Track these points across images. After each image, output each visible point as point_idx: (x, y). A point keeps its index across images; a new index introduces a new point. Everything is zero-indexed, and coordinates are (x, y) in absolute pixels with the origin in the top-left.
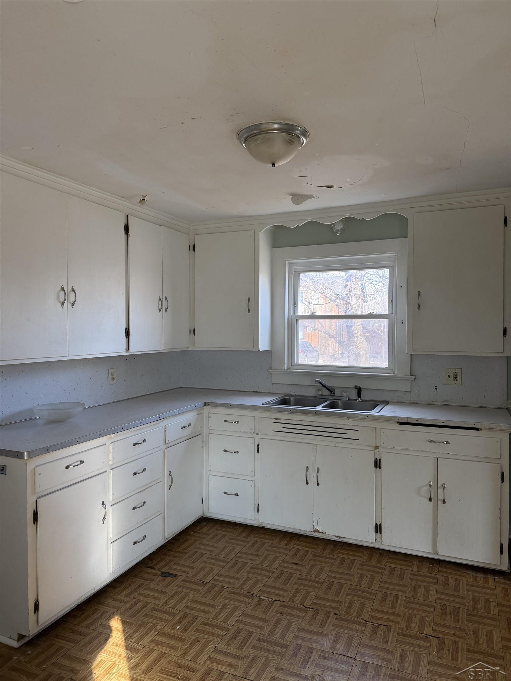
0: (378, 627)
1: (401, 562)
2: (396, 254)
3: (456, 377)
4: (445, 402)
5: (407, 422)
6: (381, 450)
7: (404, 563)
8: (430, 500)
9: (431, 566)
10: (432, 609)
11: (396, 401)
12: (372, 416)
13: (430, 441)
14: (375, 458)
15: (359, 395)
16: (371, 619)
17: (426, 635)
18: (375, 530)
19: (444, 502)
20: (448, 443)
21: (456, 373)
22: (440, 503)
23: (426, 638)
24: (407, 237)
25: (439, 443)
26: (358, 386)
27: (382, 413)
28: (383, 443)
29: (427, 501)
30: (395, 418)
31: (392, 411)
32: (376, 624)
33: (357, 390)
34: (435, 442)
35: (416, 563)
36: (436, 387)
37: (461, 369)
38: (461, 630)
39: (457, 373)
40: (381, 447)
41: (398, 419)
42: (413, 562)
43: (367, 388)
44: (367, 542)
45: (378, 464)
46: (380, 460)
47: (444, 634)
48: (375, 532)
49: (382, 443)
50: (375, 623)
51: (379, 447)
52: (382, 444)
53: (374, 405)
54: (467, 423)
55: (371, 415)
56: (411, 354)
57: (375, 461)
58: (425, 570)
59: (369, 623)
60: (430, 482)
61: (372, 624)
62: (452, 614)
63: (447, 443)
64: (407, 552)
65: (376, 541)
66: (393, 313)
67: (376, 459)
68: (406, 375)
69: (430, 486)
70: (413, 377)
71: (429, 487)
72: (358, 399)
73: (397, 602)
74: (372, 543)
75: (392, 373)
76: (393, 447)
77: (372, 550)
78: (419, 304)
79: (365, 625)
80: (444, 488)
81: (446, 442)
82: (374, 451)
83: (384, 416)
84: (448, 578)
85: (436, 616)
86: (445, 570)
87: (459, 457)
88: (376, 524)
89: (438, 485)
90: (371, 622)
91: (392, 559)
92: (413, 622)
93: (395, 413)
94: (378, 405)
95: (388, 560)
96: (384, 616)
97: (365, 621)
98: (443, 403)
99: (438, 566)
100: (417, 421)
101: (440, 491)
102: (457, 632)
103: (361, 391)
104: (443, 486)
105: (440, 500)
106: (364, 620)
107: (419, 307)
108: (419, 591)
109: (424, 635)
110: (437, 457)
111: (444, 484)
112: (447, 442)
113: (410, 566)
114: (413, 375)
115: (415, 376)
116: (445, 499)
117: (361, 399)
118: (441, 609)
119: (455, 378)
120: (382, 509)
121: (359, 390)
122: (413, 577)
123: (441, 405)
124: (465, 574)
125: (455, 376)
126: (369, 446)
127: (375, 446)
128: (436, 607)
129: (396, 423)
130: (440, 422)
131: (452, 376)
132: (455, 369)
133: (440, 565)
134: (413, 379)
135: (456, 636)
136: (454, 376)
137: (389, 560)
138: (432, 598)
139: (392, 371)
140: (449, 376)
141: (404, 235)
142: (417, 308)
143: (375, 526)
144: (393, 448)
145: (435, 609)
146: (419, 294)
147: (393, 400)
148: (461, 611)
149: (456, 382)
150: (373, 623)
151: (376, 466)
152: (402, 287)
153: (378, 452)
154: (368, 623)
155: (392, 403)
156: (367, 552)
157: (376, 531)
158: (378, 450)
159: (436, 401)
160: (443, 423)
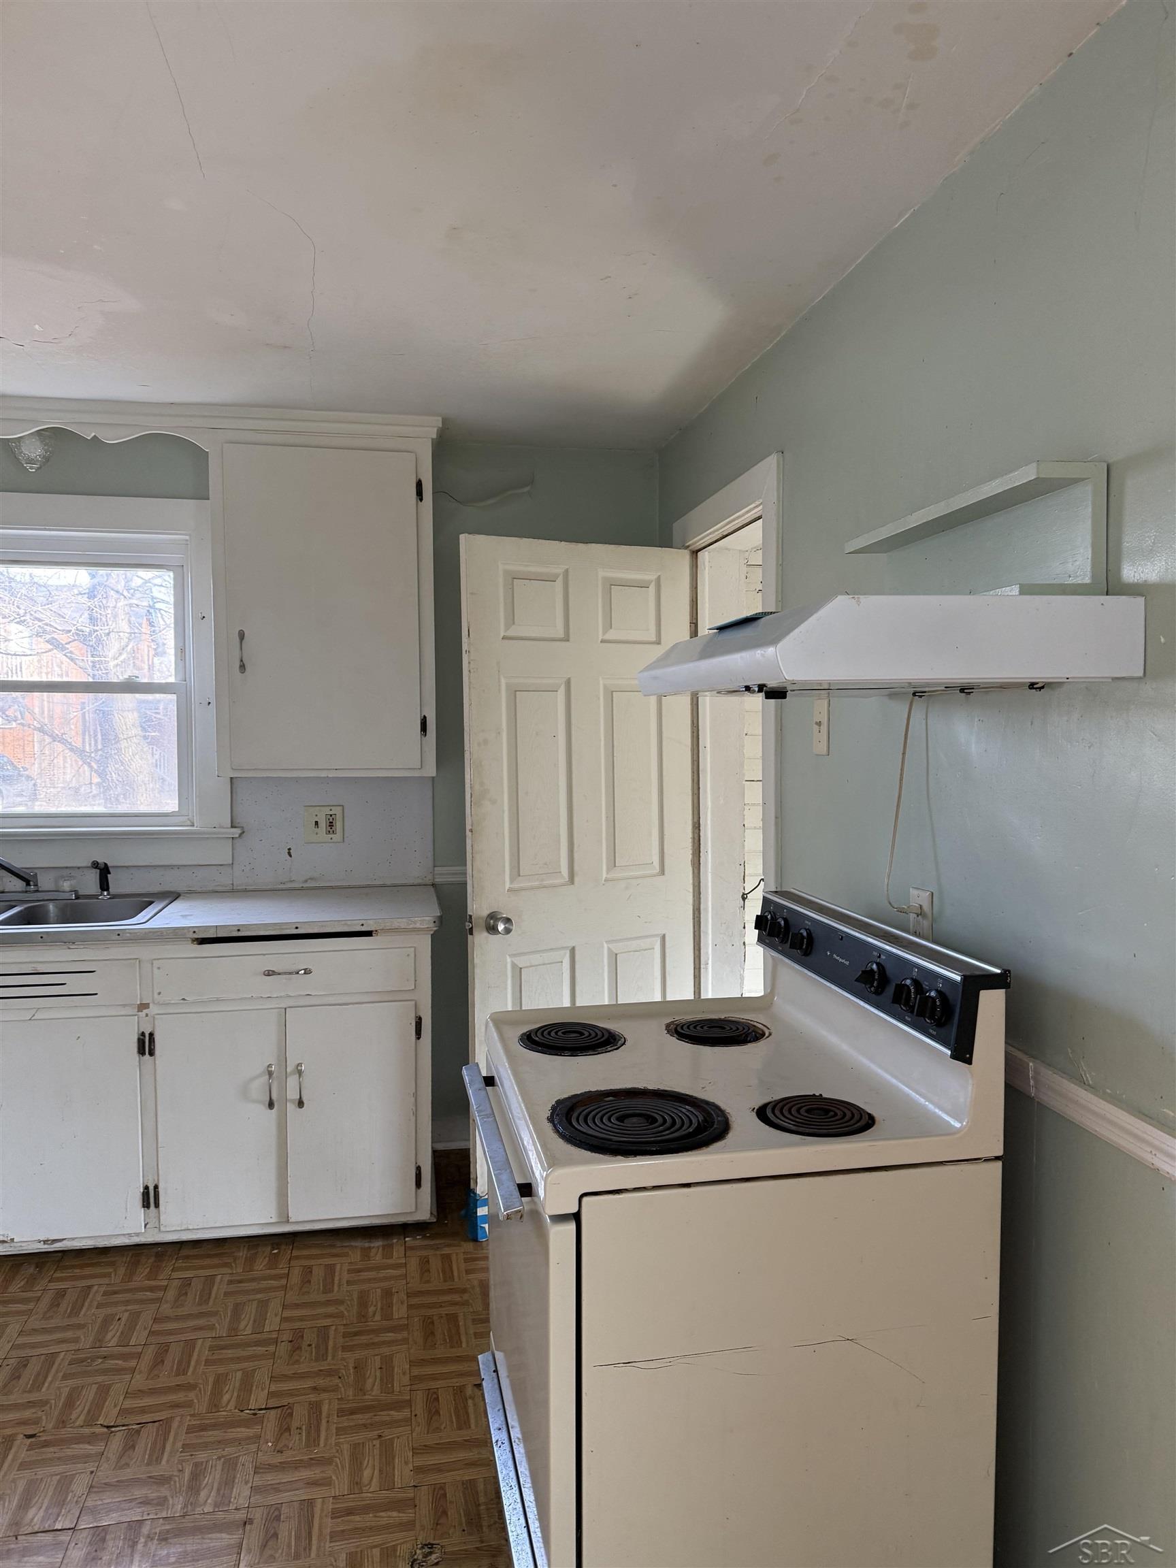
0: (138, 1432)
1: (207, 1262)
2: (187, 537)
3: (331, 825)
4: (309, 881)
5: (215, 936)
6: (153, 1010)
7: (216, 1261)
8: (271, 1105)
9: (276, 1251)
10: (272, 1348)
11: (199, 890)
12: (130, 933)
13: (269, 973)
14: (140, 1032)
15: (104, 885)
16: (123, 1417)
17: (254, 1410)
18: (143, 1202)
19: (301, 1104)
20: (307, 972)
21: (331, 816)
22: (291, 1108)
23: (254, 1417)
24: (208, 499)
25: (290, 973)
26: (101, 860)
27: (156, 923)
28: (159, 993)
29: (263, 1109)
30: (186, 931)
31: (182, 916)
32: (134, 1427)
33: (98, 870)
34: (279, 974)
35: (241, 1254)
36: (289, 849)
37: (341, 808)
38: (330, 1373)
39: (333, 816)
40: (154, 1003)
41: (194, 932)
42: (236, 1254)
43: (126, 864)
44: (124, 1235)
45: (146, 1045)
46: (151, 1035)
47: (292, 1395)
48: (144, 1207)
49: (156, 992)
50: (132, 1425)
51: (149, 1004)
52: (156, 995)
53: (142, 902)
54: (349, 923)
55: (127, 931)
56: (231, 778)
57: (139, 1039)
58: (260, 1265)
59: (118, 1429)
60: (270, 1066)
61: (124, 1428)
62: (313, 1346)
63: (305, 973)
64: (221, 1235)
65: (148, 1226)
66: (187, 679)
67: (143, 1034)
68: (221, 827)
69: (270, 1074)
70: (237, 831)
71: (267, 1077)
72: (101, 895)
73: (190, 1356)
74: (137, 1235)
75: (189, 823)
76: (183, 999)
77: (136, 1252)
78: (242, 661)
79: (107, 1439)
80: (300, 1073)
81: (303, 972)
82: (136, 1015)
83: (161, 930)
84: (310, 1267)
85: (279, 1361)
86: (305, 1252)
87: (332, 1000)
88: (146, 1188)
89: (288, 1070)
90: (123, 1426)
91: (185, 1261)
92: (225, 1391)
93: (189, 917)
94: (151, 903)
95: (176, 1265)
96: (157, 1399)
97: (108, 1427)
98: (305, 885)
99: (291, 1247)
100: (239, 930)
101: (292, 1082)
102: (321, 1382)
103: (110, 873)
104: (299, 1068)
105: (292, 1101)
106: (105, 1426)
107: (243, 667)
108: (243, 1316)
109: (248, 1411)
110: (285, 1006)
111: (300, 1065)
112: (305, 970)
113: (226, 1265)
114: (237, 825)
115: (242, 827)
116: (302, 1096)
117: (108, 894)
118: (291, 1341)
119: (329, 828)
120: (159, 1149)
121: (104, 872)
122: (232, 1288)
123: (302, 889)
124: (346, 1250)
125: (330, 823)
126: (124, 1006)
127: (139, 1003)
128: (279, 1340)
129: (190, 942)
130: (289, 929)
131: (323, 824)
132: (330, 808)
133: (295, 1245)
134: (237, 836)
135: (317, 1390)
136: (328, 824)
137: (180, 1263)
138: (272, 1323)
139: (188, 819)
140: (317, 823)
141: (201, 494)
142: (238, 670)
143: (143, 1192)
144: (182, 1001)
145: (279, 1344)
146: (242, 635)
147: (190, 889)
148: (333, 1332)
149: (332, 836)
150: (127, 1425)
151: (141, 1051)
152: (204, 617)
153: (147, 1015)
154: (113, 1429)
155: (188, 895)
156: (125, 1259)
157: (146, 1205)
158: (145, 1011)
159: (291, 881)
160: (297, 928)
